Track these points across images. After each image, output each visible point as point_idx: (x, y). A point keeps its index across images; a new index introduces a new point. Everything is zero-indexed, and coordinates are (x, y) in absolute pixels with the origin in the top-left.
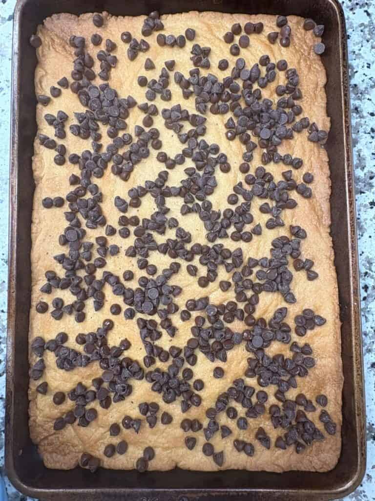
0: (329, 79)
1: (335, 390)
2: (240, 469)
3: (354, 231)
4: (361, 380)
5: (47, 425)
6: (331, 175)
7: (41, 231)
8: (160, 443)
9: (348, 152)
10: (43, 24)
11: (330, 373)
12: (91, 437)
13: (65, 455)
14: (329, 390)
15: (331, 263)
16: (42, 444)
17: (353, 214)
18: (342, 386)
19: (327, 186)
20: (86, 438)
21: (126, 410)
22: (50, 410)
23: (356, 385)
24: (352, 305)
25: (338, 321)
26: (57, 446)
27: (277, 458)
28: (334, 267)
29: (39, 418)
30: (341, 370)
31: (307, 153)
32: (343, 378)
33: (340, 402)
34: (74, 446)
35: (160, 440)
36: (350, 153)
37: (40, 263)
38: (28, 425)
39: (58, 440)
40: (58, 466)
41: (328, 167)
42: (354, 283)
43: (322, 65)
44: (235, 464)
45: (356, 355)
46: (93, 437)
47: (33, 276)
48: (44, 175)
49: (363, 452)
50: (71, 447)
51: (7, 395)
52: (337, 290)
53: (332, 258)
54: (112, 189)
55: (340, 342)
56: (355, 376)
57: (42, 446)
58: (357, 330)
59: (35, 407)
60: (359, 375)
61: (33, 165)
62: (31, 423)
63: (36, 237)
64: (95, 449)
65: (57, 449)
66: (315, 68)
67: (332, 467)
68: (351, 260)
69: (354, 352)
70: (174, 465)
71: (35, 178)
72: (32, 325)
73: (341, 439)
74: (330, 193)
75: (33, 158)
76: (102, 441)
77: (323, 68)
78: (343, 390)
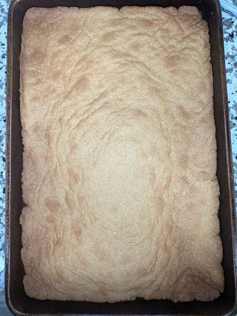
0: (19, 252)
1: (25, 52)
2: (82, 8)
3: (8, 146)
4: (8, 56)
5: (198, 29)
6: (21, 185)
7: (210, 145)
8: (129, 21)
9: (8, 198)
10: (220, 293)
11: (27, 62)
12: (171, 24)
13: (186, 14)
14: (29, 52)
15: (23, 128)
16: (200, 20)
17: (7, 156)
18: (21, 54)
19: (24, 177)
20: (174, 23)
21: (150, 39)
22: (196, 38)
23: (12, 54)
24: (11, 100)
25: (21, 92)
26: (191, 18)
27: (61, 15)
28: (22, 125)
29: (203, 33)
30: (21, 63)
31: (35, 200)
32: (20, 59)
33: (22, 45)
34: (181, 19)
35: (130, 22)
36: (7, 197)
37: (209, 125)
38: (209, 29)
39: (190, 22)
40: (190, 8)
41: (23, 190)
42: (10, 113)
43: (23, 263)
44: (85, 11)
45: (10, 71)
46: (170, 23)
47: (213, 116)
48: (211, 182)
49: (10, 17)
50: (182, 18)
51: (223, 43)
52: (20, 111)
53: (23, 131)
54: (165, 173)
55: (20, 79)
56: (12, 58)
57: (200, 19)
58: (9, 85)
59: (206, 39)
60: (10, 59)
61: (219, 189)
62: (208, 31)
63: (213, 140)
64: (168, 17)
65: (191, 17)
66: (28, 260)
67: (29, 10)
68: (11, 128)
69: (11, 72)
70: (121, 10)
71: (217, 180)
72: (211, 86)
73: (23, 26)
74: (22, 173)
75: (219, 193)
76: (164, 22)
77: (23, 260)
78: (20, 52)
